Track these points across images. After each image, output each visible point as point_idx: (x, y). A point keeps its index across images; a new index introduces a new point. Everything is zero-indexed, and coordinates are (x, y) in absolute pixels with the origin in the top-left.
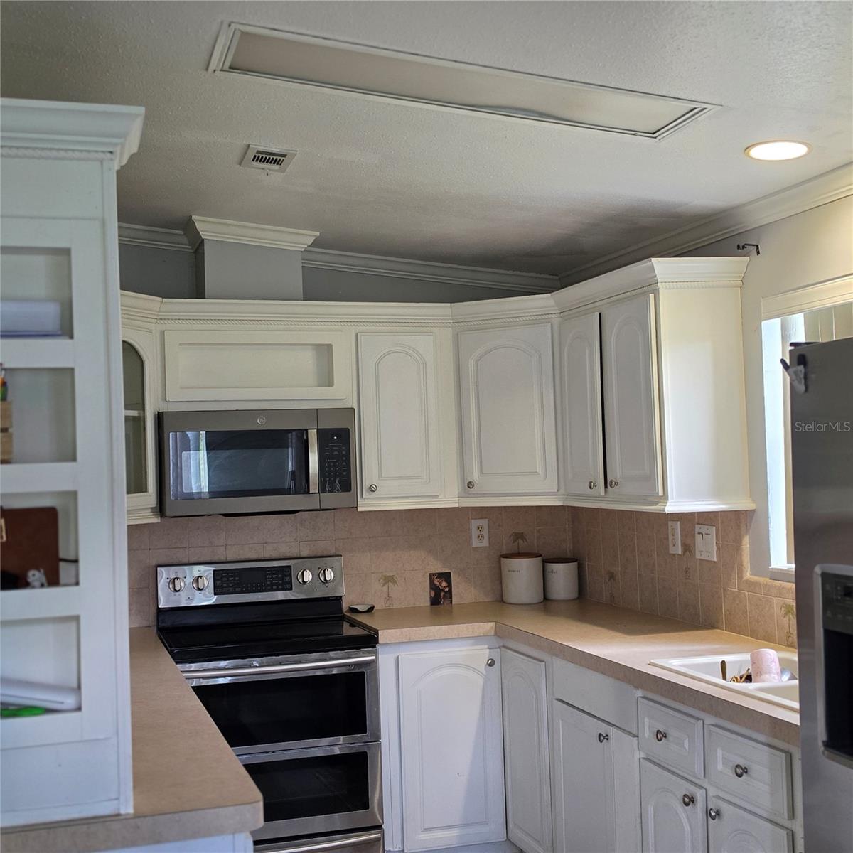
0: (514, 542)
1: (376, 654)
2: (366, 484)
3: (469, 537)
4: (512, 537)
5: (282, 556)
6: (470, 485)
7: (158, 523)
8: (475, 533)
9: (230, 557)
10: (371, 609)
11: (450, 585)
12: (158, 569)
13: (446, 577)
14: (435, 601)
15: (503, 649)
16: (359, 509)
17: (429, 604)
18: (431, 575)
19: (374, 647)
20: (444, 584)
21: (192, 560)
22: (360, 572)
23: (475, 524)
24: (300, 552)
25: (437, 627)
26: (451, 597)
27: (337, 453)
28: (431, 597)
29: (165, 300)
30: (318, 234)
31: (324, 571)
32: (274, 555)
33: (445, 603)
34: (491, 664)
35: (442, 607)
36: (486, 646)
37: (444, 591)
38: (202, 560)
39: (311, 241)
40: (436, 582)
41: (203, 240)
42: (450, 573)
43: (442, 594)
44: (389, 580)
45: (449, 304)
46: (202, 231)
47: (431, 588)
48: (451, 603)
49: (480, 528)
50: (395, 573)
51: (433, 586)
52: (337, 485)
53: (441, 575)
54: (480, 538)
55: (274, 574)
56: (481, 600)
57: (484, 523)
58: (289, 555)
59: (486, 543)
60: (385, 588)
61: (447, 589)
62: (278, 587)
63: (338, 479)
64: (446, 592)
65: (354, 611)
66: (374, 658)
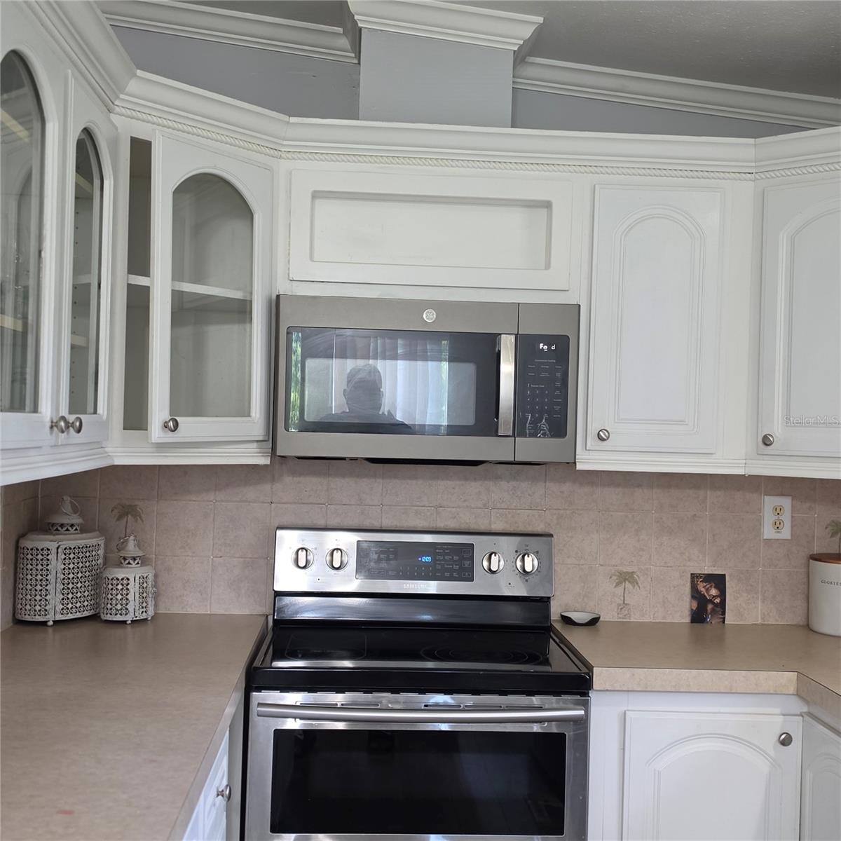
0: (832, 536)
1: (586, 705)
2: (594, 428)
3: (759, 522)
4: (830, 528)
5: (463, 527)
6: (766, 441)
7: (266, 466)
8: (768, 517)
9: (386, 523)
10: (594, 622)
11: (723, 594)
12: (278, 531)
13: (718, 581)
14: (698, 617)
15: (807, 718)
16: (579, 467)
17: (688, 620)
18: (694, 577)
19: (586, 694)
20: (714, 592)
21: (332, 523)
22: (582, 562)
23: (770, 502)
24: (490, 524)
25: (694, 672)
26: (724, 613)
27: (547, 374)
28: (692, 610)
29: (293, 120)
30: (540, 20)
31: (523, 557)
32: (452, 525)
33: (713, 620)
34: (786, 741)
35: (707, 626)
36: (778, 711)
37: (713, 603)
38: (346, 524)
39: (527, 32)
40: (701, 587)
41: (360, 29)
42: (725, 575)
43: (710, 607)
44: (626, 578)
45: (751, 141)
46: (357, 15)
47: (693, 597)
48: (724, 622)
49: (778, 511)
50: (635, 569)
51: (696, 594)
52: (544, 424)
53: (709, 578)
54: (777, 526)
55: (447, 554)
56: (772, 621)
57: (786, 502)
58: (474, 527)
59: (786, 534)
60: (620, 590)
61: (718, 600)
62: (451, 575)
63: (546, 416)
64: (716, 605)
65: (567, 621)
66: (582, 712)
